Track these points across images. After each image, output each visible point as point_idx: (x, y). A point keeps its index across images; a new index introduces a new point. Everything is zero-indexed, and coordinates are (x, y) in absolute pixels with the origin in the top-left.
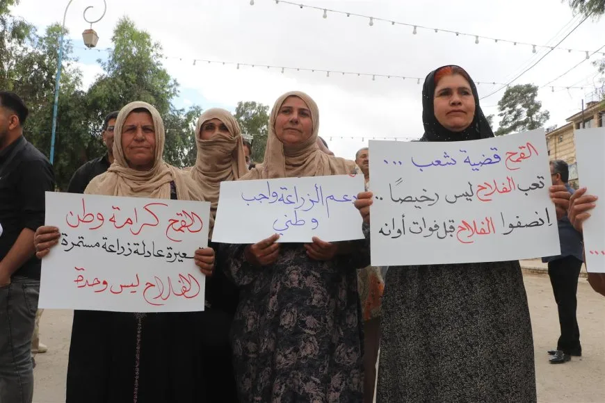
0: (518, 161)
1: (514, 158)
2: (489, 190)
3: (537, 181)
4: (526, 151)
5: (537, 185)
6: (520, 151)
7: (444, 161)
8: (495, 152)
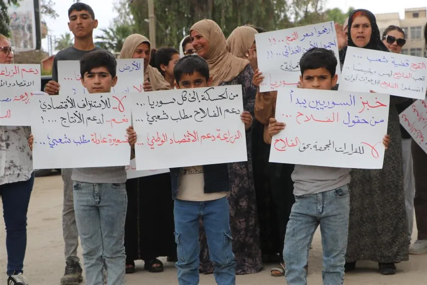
0: (416, 68)
1: (415, 67)
2: (399, 75)
3: (422, 78)
4: (421, 66)
5: (421, 79)
6: (418, 65)
7: (382, 60)
8: (407, 62)
